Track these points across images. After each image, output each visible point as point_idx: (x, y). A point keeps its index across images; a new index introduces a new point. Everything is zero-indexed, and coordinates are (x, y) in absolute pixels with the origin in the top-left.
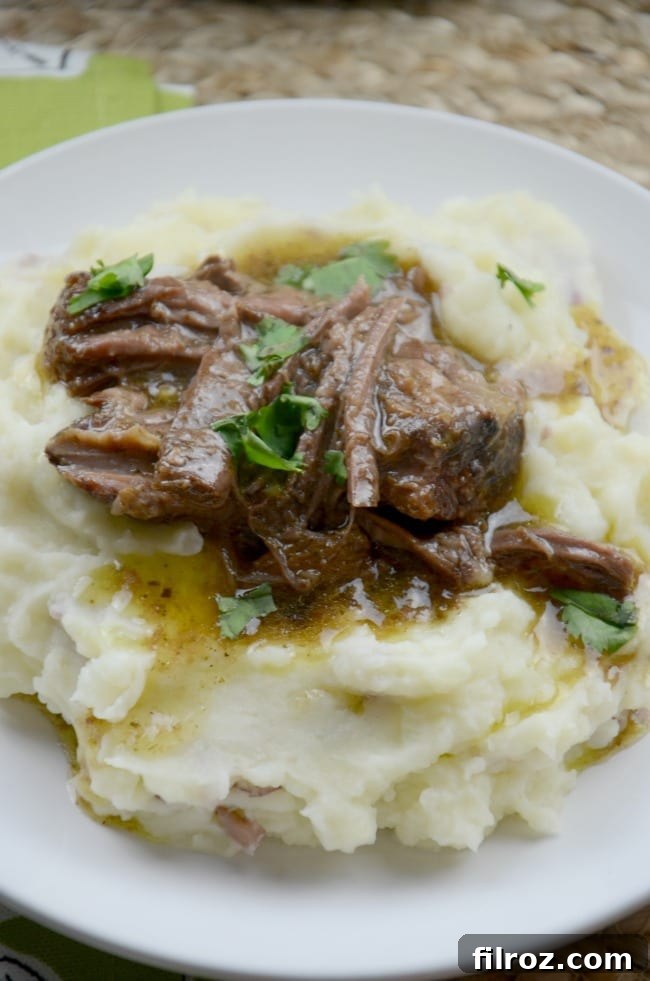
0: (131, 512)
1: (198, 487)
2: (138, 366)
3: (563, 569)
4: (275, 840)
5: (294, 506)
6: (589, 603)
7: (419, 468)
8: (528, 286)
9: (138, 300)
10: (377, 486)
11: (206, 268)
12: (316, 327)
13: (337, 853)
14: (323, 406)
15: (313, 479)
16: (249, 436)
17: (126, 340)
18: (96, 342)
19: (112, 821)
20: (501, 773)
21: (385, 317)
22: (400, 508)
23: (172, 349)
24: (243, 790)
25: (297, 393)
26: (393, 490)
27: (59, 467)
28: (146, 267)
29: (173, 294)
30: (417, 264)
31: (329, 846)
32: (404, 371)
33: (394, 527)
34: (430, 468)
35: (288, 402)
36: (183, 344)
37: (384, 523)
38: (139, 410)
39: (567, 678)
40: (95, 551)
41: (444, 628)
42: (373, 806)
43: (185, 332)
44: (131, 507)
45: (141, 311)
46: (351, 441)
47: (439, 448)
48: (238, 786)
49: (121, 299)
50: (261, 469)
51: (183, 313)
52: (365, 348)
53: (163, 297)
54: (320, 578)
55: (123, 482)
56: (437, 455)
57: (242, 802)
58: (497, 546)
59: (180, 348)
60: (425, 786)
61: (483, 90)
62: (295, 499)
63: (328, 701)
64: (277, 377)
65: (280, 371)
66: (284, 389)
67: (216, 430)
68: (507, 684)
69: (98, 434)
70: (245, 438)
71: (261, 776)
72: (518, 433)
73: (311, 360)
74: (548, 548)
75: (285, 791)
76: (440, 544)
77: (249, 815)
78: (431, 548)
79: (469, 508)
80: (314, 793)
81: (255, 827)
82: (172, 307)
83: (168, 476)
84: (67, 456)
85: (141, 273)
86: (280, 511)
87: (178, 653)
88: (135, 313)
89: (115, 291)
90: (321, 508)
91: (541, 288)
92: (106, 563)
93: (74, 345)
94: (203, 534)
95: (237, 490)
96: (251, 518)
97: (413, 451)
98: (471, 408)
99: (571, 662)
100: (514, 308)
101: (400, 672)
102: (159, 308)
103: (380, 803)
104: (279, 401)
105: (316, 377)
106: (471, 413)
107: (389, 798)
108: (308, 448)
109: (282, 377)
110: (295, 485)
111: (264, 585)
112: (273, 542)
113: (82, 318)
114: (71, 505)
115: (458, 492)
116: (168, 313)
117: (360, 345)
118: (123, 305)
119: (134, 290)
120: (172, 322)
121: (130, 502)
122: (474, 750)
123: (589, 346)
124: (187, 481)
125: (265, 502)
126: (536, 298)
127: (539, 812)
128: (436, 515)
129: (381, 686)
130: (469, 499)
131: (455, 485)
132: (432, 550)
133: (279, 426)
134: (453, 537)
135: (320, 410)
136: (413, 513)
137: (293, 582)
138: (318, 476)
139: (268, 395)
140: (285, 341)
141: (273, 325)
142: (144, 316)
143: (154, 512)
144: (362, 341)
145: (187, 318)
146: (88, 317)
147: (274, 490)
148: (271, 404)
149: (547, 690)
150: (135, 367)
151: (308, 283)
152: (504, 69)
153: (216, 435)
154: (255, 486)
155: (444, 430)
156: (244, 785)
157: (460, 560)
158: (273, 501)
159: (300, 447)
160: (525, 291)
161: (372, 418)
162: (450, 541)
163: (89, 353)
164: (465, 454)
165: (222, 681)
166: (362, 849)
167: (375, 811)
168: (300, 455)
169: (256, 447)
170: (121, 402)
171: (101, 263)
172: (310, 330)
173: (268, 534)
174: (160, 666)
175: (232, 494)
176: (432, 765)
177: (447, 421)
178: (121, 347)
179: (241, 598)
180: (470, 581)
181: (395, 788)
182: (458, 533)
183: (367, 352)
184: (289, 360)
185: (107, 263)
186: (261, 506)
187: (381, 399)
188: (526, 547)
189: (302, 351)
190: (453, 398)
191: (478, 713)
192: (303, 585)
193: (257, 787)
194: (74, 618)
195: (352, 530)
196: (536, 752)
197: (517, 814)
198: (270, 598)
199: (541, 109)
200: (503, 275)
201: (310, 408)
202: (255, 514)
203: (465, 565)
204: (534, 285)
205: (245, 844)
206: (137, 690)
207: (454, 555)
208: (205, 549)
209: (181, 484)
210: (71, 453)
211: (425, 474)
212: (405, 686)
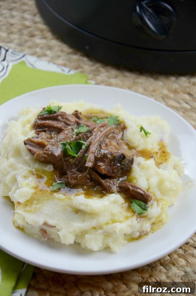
0: (38, 158)
1: (52, 155)
2: (51, 129)
3: (134, 193)
4: (53, 240)
5: (75, 165)
6: (138, 203)
7: (104, 162)
8: (147, 132)
9: (55, 115)
10: (93, 164)
11: (75, 112)
12: (92, 128)
13: (64, 244)
14: (87, 144)
15: (80, 160)
16: (68, 146)
17: (50, 123)
18: (44, 122)
19: (18, 228)
20: (106, 236)
21: (107, 129)
22: (98, 170)
23: (59, 127)
24: (47, 225)
25: (83, 141)
26: (97, 165)
27: (26, 146)
28: (59, 109)
29: (64, 115)
30: (124, 122)
31: (63, 242)
32: (107, 141)
33: (96, 175)
34: (106, 162)
35: (80, 142)
36: (62, 126)
37: (95, 173)
38: (47, 138)
39: (127, 218)
40: (30, 167)
41: (102, 199)
42: (75, 235)
43: (63, 124)
44: (38, 157)
45: (56, 117)
46: (90, 152)
47: (109, 158)
48: (45, 224)
49: (52, 114)
50: (70, 155)
51: (64, 120)
52: (100, 134)
53: (61, 115)
54: (77, 182)
55: (38, 151)
56: (108, 159)
57: (46, 228)
58: (120, 185)
59: (62, 127)
60: (88, 233)
61: (164, 98)
62: (75, 163)
63: (70, 209)
64: (79, 136)
65: (80, 135)
66: (80, 139)
67: (61, 144)
68: (112, 215)
69: (36, 140)
70: (67, 147)
71: (51, 222)
72: (132, 162)
73: (88, 135)
74: (131, 188)
75: (56, 228)
76: (106, 181)
77: (47, 232)
78: (103, 181)
79: (115, 174)
80: (62, 229)
81: (48, 235)
82: (63, 118)
83: (46, 150)
84: (28, 144)
85: (58, 109)
86: (71, 165)
87: (40, 191)
88: (54, 118)
89: (50, 112)
90: (81, 167)
91: (150, 134)
92: (31, 170)
93: (38, 122)
94: (54, 168)
95: (62, 158)
96: (65, 165)
97: (103, 158)
98: (120, 152)
99: (130, 214)
100: (142, 136)
101: (87, 206)
102: (60, 118)
103: (77, 236)
104: (78, 141)
105: (88, 138)
106: (119, 153)
107: (80, 235)
108: (81, 152)
109: (80, 136)
110: (76, 160)
111: (63, 181)
112: (68, 172)
113: (42, 116)
114: (27, 155)
115: (113, 170)
116: (61, 119)
117: (99, 133)
118: (52, 115)
119: (55, 112)
120: (62, 121)
121: (38, 155)
122: (101, 228)
123: (159, 150)
124: (50, 153)
125: (68, 163)
126: (148, 135)
127: (115, 247)
128: (106, 174)
129: (82, 208)
130: (115, 172)
131: (112, 168)
132: (104, 182)
133: (77, 147)
134: (110, 180)
135: (86, 145)
136: (100, 171)
137: (70, 182)
138: (82, 159)
139: (76, 139)
140: (84, 129)
141: (83, 126)
142: (55, 119)
143: (43, 159)
144: (100, 132)
145: (65, 121)
146: (43, 116)
147: (71, 160)
148: (76, 141)
149: (122, 219)
150: (50, 129)
151: (98, 122)
152: (172, 95)
153: (61, 145)
154: (67, 159)
155: (112, 154)
156: (47, 224)
157: (109, 185)
158: (70, 163)
159: (80, 152)
160: (146, 133)
161: (97, 149)
162: (109, 181)
163: (41, 124)
164: (116, 161)
165: (48, 200)
166: (70, 245)
167: (75, 236)
168: (79, 154)
169: (69, 149)
170: (44, 135)
171: (50, 106)
172: (90, 128)
173: (68, 170)
174: (35, 193)
175: (61, 159)
176: (90, 229)
177: (113, 152)
178: (49, 124)
179: (58, 183)
180: (111, 191)
181: (81, 233)
182: (111, 180)
183: (100, 135)
184: (83, 133)
185: (51, 106)
186: (67, 163)
187: (100, 146)
188: (126, 186)
189: (87, 132)
190: (117, 149)
191: (103, 219)
192: (72, 183)
193: (50, 225)
194: (20, 179)
195: (87, 173)
196: (115, 232)
197: (110, 247)
198: (64, 184)
199: (177, 105)
200: (142, 129)
201: (84, 144)
202: (66, 165)
203: (110, 187)
204: (148, 132)
205: (45, 238)
206: (29, 197)
207: (109, 184)
208: (53, 171)
209: (48, 153)
210: (29, 143)
211: (105, 163)
212: (87, 209)
